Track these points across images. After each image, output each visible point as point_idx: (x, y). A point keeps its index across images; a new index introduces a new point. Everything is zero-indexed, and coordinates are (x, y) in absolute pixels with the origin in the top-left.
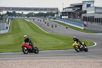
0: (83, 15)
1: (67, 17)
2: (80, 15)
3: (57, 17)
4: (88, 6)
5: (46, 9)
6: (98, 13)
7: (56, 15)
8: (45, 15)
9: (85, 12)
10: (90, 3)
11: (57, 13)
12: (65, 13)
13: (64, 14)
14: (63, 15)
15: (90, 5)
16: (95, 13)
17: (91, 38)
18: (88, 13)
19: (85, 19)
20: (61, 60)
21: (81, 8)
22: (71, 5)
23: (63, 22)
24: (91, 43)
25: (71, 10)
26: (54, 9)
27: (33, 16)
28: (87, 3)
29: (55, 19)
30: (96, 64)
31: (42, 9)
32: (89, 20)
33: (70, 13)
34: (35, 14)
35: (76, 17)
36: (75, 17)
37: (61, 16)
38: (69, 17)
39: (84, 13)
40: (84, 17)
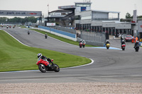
0: (77, 22)
1: (54, 24)
2: (72, 22)
3: (40, 24)
4: (83, 9)
5: (24, 13)
6: (96, 19)
7: (38, 21)
8: (23, 22)
9: (79, 18)
10: (85, 6)
11: (40, 19)
12: (51, 18)
13: (49, 19)
14: (48, 22)
15: (85, 8)
16: (93, 19)
17: (87, 53)
18: (82, 18)
19: (79, 27)
20: (45, 84)
21: (74, 12)
22: (59, 7)
23: (48, 31)
24: (87, 61)
25: (59, 15)
26: (35, 13)
27: (5, 23)
28: (81, 5)
29: (37, 26)
30: (93, 88)
31: (18, 13)
32: (84, 29)
33: (57, 19)
34: (8, 20)
35: (67, 24)
36: (64, 25)
37: (46, 22)
38: (57, 24)
39: (77, 19)
40: (77, 24)
